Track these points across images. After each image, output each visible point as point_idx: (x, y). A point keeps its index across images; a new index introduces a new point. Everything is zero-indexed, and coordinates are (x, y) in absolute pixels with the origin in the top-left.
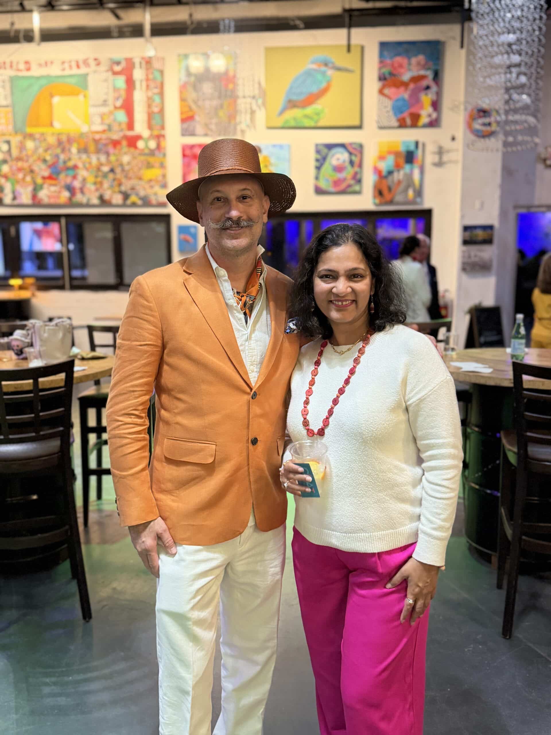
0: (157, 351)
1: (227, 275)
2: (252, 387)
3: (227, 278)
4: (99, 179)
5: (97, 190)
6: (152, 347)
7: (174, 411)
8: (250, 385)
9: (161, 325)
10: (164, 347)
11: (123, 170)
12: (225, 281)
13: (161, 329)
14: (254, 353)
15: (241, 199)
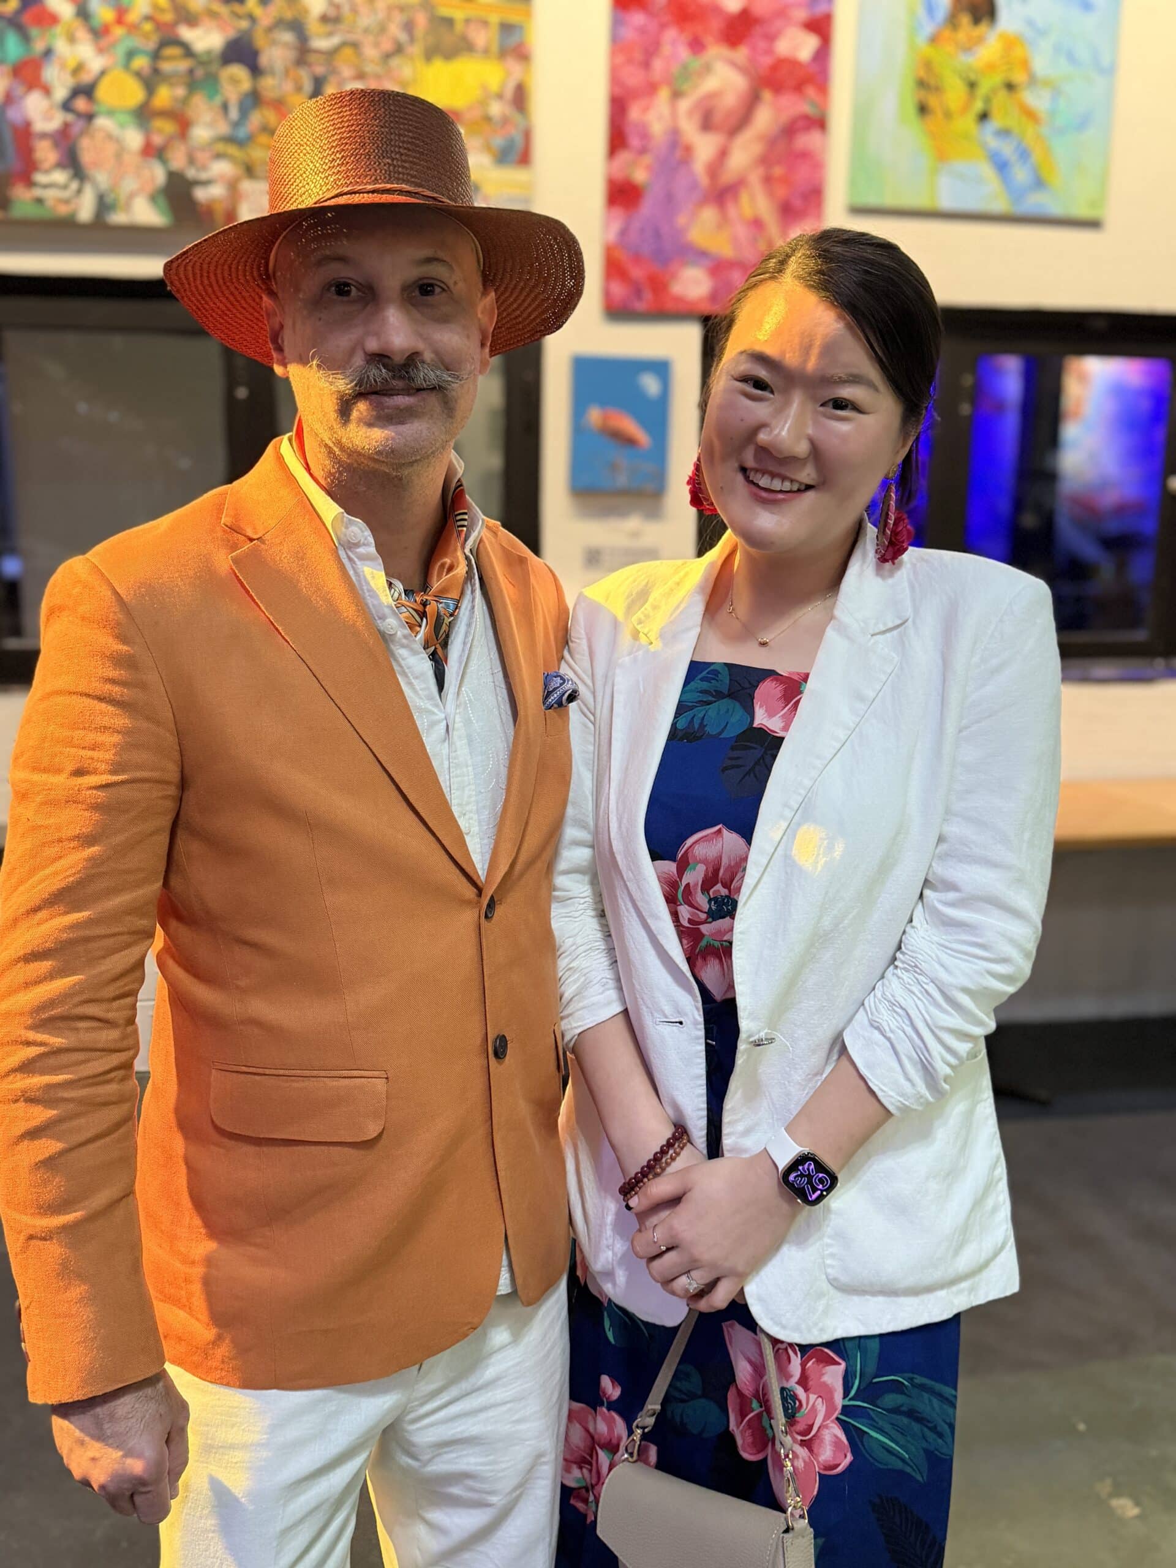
0: (165, 797)
1: (371, 540)
2: (480, 884)
3: (372, 550)
4: (165, 96)
5: (152, 151)
6: (146, 786)
7: (239, 983)
8: (475, 878)
9: (171, 715)
10: (184, 784)
11: (303, 53)
12: (364, 558)
13: (172, 726)
14: (466, 778)
15: (417, 293)
